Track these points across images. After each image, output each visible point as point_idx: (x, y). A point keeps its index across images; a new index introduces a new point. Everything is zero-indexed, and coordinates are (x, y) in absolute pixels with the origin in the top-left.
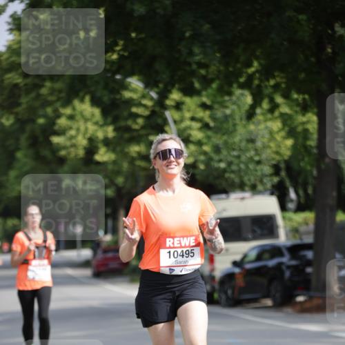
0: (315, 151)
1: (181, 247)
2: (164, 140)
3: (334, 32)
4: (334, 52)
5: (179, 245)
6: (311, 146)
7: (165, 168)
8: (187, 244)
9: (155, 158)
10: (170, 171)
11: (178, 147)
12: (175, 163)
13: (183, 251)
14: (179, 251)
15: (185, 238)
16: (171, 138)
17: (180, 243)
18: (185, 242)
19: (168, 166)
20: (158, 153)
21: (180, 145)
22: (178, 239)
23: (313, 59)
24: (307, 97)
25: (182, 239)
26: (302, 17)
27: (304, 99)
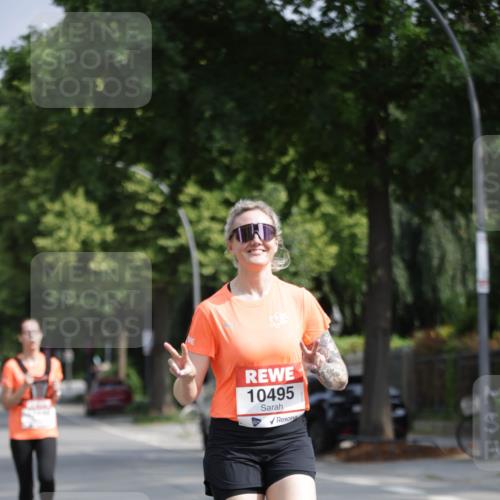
0: (364, 261)
1: (270, 383)
2: (246, 210)
3: (388, 115)
4: (388, 139)
5: (266, 381)
6: (358, 255)
7: (245, 255)
8: (280, 379)
9: (231, 238)
10: (254, 260)
11: (268, 222)
12: (262, 247)
13: (273, 390)
14: (268, 389)
15: (277, 370)
16: (257, 207)
17: (268, 377)
18: (277, 375)
19: (250, 251)
20: (236, 231)
21: (271, 218)
22: (265, 371)
23: (362, 148)
24: (354, 193)
25: (270, 370)
26: (349, 96)
27: (351, 196)
